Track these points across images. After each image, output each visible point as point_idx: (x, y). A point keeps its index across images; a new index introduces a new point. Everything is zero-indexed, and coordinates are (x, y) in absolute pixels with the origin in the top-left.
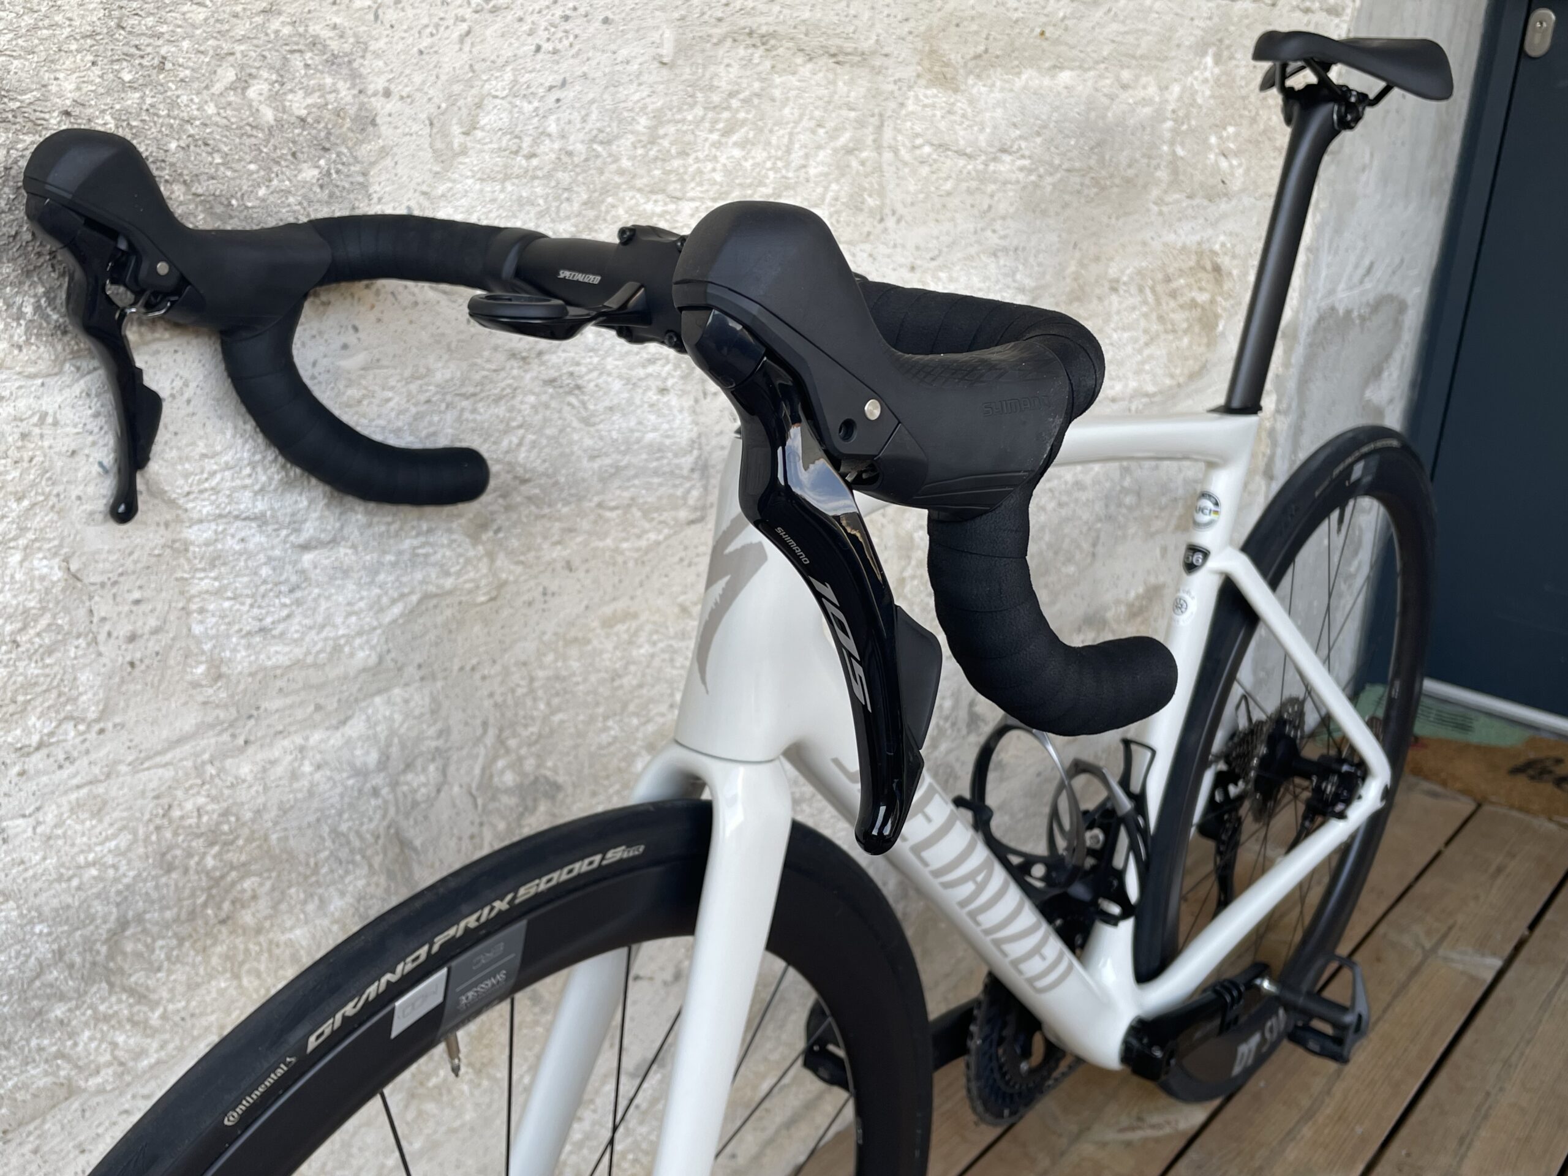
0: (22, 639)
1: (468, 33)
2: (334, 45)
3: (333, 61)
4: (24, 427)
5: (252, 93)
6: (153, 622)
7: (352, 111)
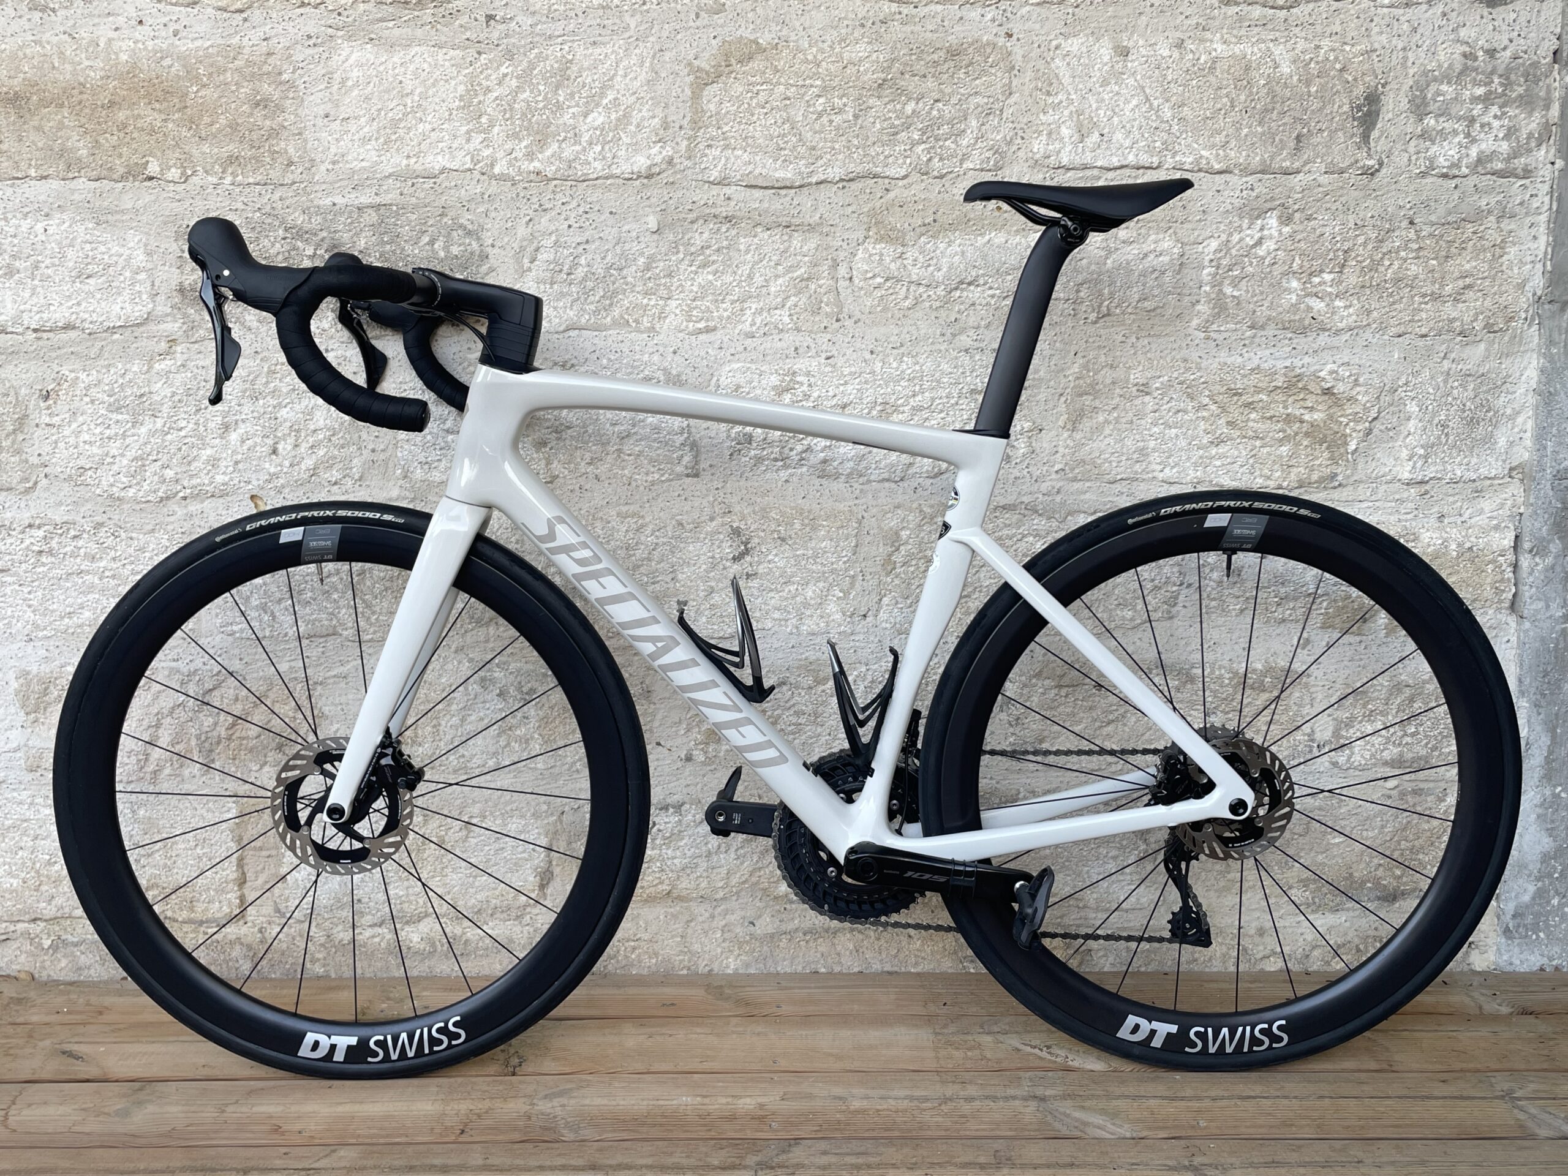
0: (333, 439)
1: (530, 220)
2: (470, 227)
3: (469, 233)
5: (436, 246)
7: (477, 253)
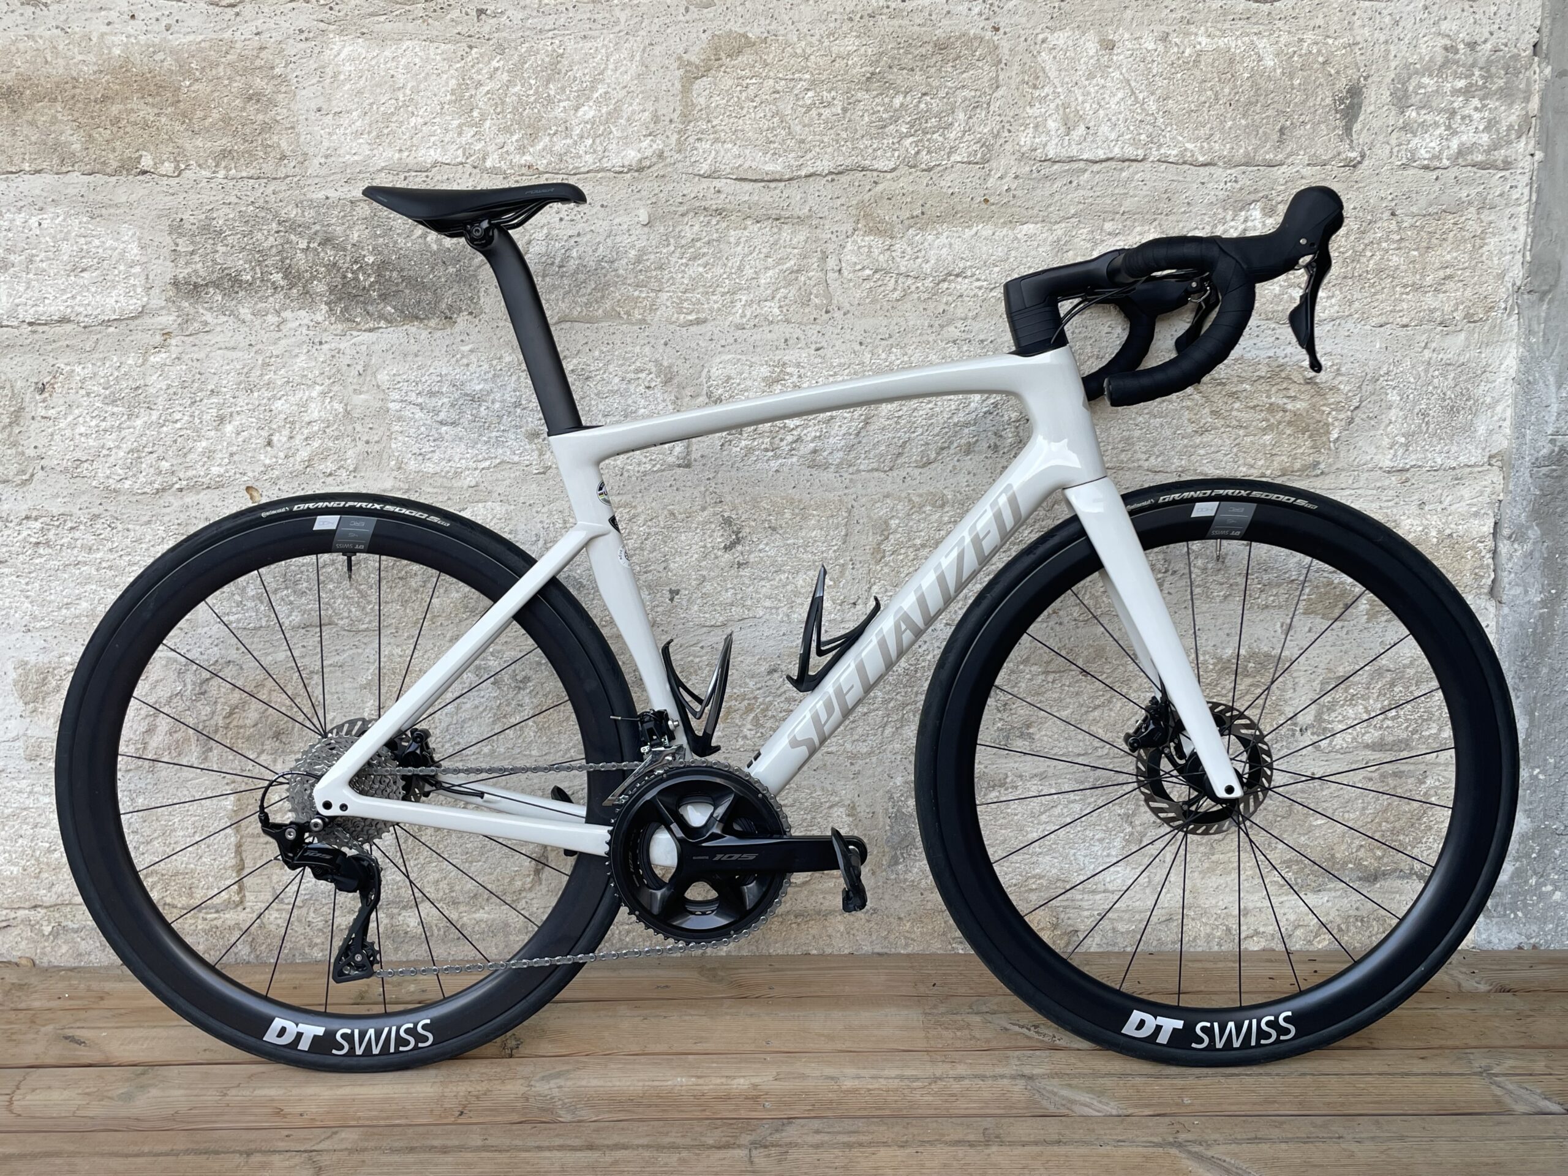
4: (333, 353)
6: (376, 438)
